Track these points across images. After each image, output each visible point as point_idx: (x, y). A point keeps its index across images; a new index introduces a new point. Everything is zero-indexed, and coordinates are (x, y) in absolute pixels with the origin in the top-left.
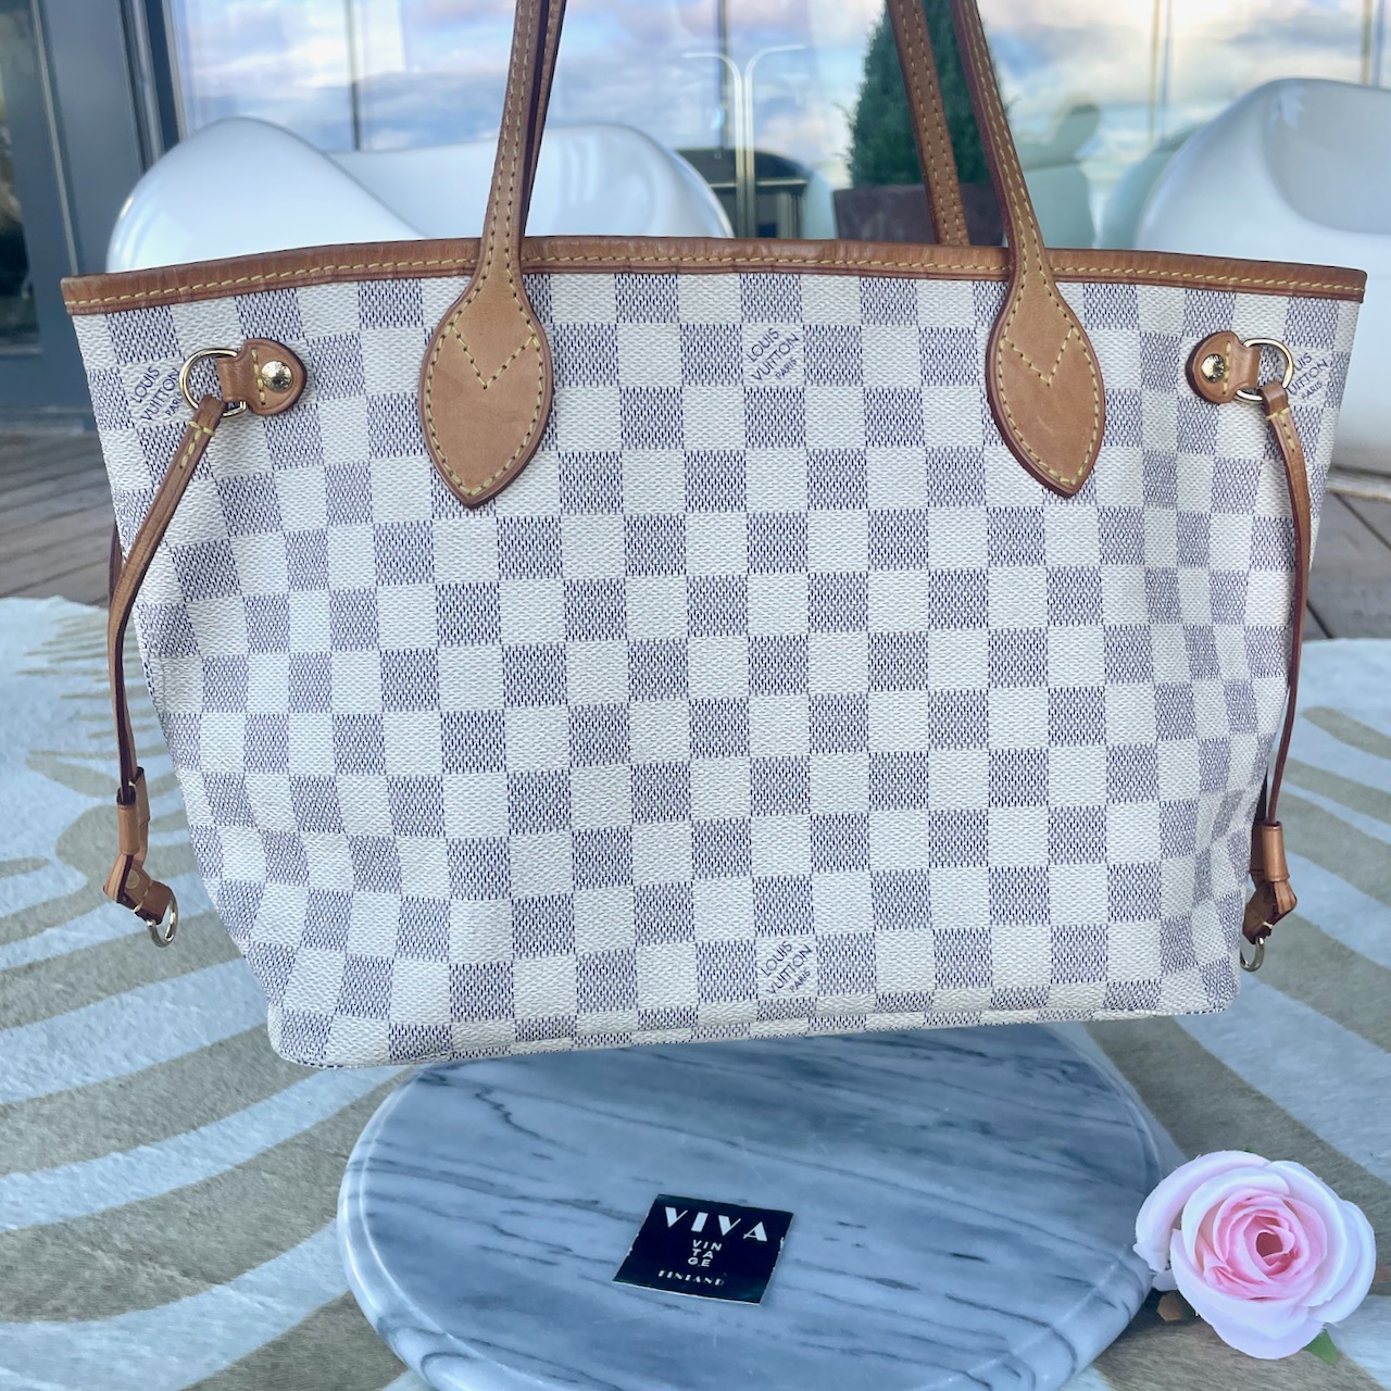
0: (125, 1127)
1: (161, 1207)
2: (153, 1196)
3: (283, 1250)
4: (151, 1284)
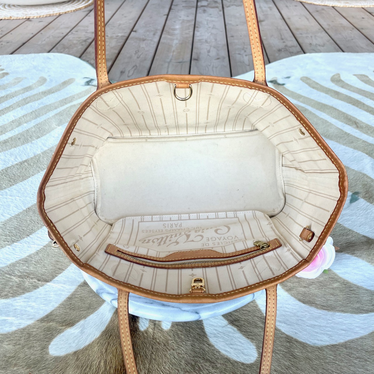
0: (9, 237)
1: (26, 261)
2: (23, 257)
3: (64, 270)
4: (30, 284)
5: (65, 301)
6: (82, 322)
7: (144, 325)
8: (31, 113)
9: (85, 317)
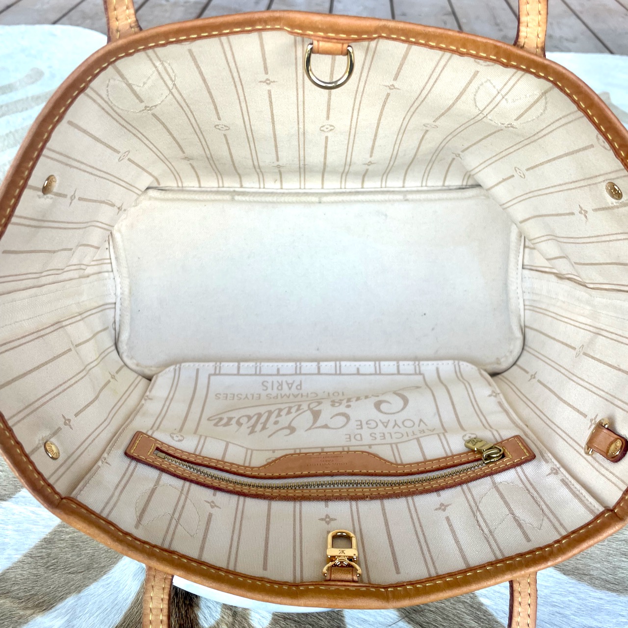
5: (36, 547)
6: (70, 601)
7: (211, 615)
8: (7, 135)
9: (79, 589)
